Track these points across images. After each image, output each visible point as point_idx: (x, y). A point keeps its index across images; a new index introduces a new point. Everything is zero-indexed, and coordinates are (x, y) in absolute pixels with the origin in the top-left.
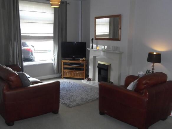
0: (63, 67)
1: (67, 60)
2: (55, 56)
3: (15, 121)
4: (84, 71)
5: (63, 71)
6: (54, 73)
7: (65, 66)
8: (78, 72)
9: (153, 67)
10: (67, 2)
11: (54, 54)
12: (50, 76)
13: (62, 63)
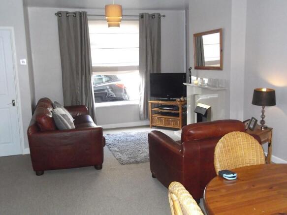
0: (152, 111)
1: (159, 100)
2: (141, 94)
3: (45, 170)
4: (180, 118)
5: (152, 117)
6: (141, 119)
7: (156, 109)
8: (171, 118)
9: (263, 113)
10: (161, 15)
11: (140, 91)
12: (134, 123)
13: (150, 104)
